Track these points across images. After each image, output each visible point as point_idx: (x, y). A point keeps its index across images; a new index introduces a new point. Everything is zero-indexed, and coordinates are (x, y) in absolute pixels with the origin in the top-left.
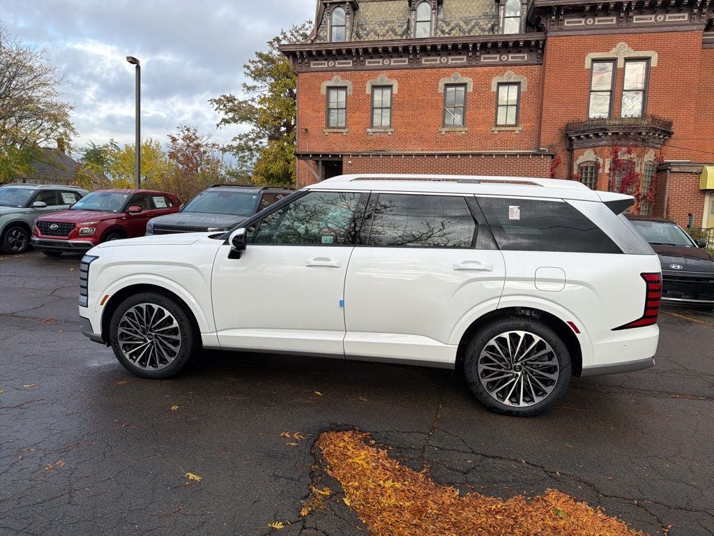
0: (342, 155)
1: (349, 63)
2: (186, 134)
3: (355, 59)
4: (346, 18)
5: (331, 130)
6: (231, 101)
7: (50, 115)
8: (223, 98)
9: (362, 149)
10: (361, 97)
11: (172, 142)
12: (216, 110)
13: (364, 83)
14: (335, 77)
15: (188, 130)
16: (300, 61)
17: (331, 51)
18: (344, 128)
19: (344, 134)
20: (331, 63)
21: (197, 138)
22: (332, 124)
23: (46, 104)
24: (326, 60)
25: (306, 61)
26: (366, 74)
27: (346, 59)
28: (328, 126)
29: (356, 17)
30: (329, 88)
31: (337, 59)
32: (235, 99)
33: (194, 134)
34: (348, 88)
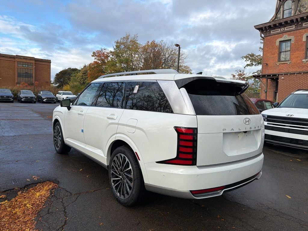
0: (278, 75)
1: (293, 27)
2: (239, 73)
3: (296, 24)
4: (292, 4)
5: (281, 63)
6: (252, 56)
7: (185, 71)
8: (248, 55)
9: (299, 70)
10: (300, 43)
11: (233, 77)
12: (245, 61)
13: (302, 36)
14: (284, 36)
15: (240, 71)
16: (265, 31)
17: (281, 23)
18: (289, 61)
19: (288, 64)
20: (282, 29)
21: (244, 74)
22: (282, 59)
23: (185, 67)
24: (279, 28)
25: (268, 31)
26: (303, 31)
27: (291, 25)
28: (279, 60)
29: (300, 2)
30: (281, 42)
31: (285, 27)
32: (254, 55)
33: (243, 73)
34: (292, 40)
